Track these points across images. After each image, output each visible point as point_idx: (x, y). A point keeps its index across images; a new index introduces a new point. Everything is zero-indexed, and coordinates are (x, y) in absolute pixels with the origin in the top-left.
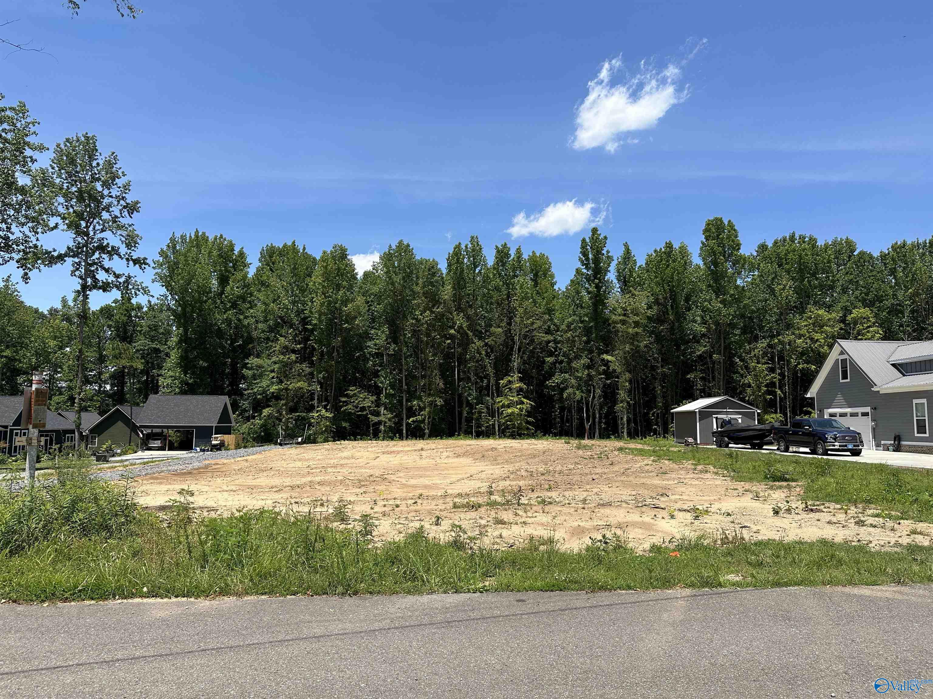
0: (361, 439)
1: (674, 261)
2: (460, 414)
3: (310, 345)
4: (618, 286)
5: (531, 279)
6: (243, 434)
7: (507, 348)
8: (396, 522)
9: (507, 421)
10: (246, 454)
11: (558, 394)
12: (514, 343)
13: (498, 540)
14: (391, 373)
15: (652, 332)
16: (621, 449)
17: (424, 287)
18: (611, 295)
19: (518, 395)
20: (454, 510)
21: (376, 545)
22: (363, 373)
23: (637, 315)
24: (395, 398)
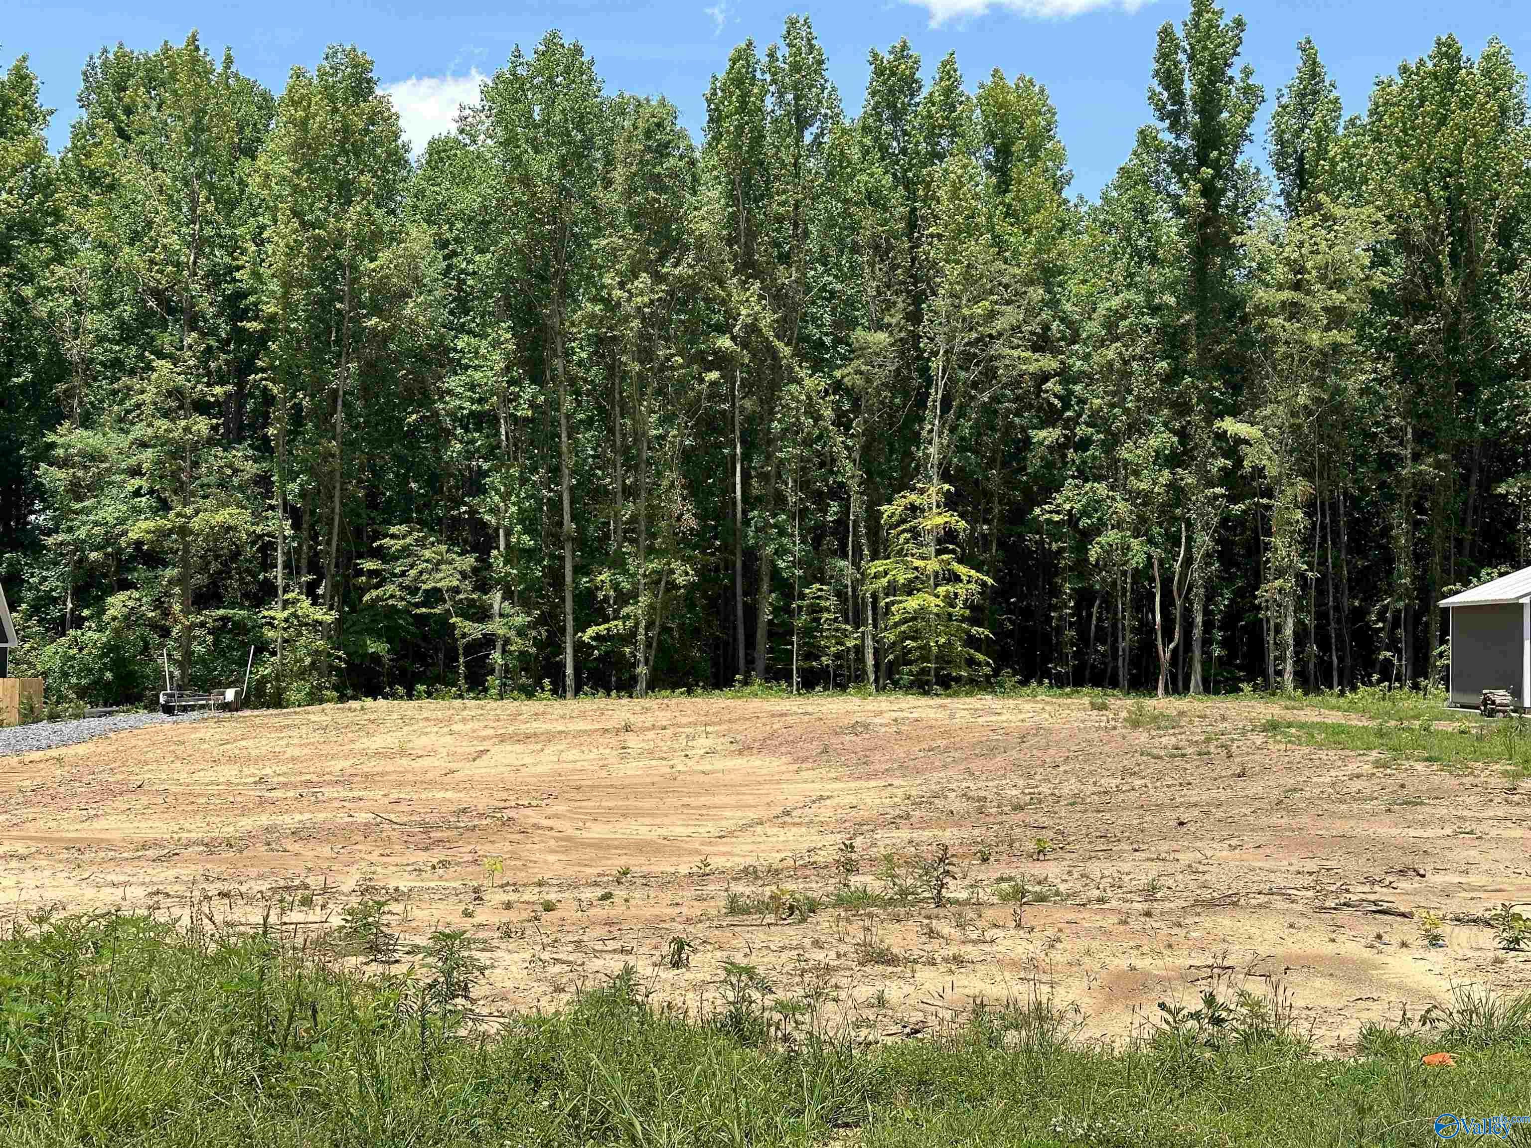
0: (429, 695)
1: (1464, 105)
2: (751, 612)
3: (255, 385)
4: (1277, 187)
5: (988, 166)
6: (45, 675)
7: (906, 395)
8: (546, 956)
9: (904, 637)
10: (55, 738)
11: (1072, 550)
12: (929, 381)
13: (870, 1014)
14: (524, 481)
15: (1388, 343)
16: (1272, 727)
17: (629, 193)
18: (1256, 220)
19: (939, 553)
20: (730, 919)
21: (483, 1028)
22: (433, 481)
23: (1339, 285)
24: (539, 562)
